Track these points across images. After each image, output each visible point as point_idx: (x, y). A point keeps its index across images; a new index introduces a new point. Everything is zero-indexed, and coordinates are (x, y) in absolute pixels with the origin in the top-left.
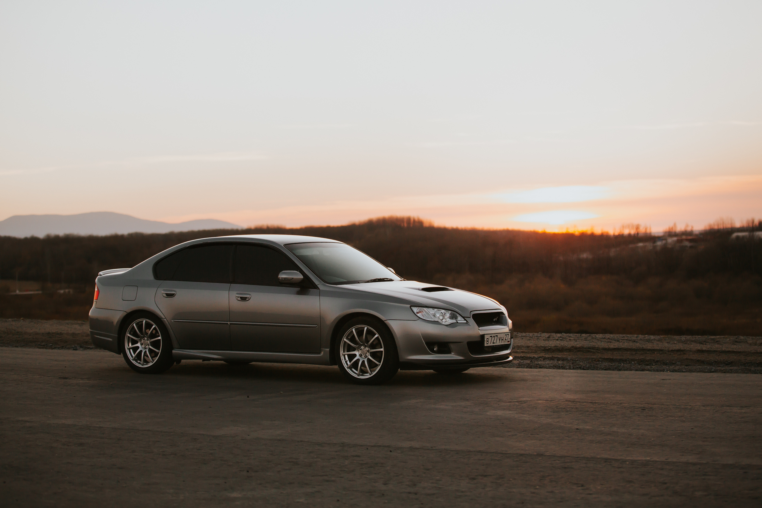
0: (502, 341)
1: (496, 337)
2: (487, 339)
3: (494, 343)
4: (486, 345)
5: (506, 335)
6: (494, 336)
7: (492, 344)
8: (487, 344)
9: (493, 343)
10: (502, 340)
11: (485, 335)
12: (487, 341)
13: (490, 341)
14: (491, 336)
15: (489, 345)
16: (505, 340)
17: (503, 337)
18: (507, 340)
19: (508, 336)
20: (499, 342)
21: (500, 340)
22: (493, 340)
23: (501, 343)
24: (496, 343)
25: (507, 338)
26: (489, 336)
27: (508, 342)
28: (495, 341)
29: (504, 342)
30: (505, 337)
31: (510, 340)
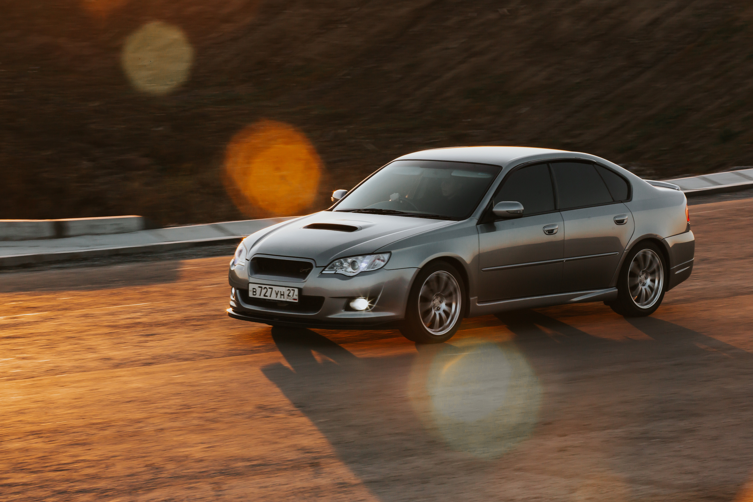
0: (282, 296)
1: (269, 290)
2: (254, 289)
3: (267, 296)
4: (251, 295)
5: (289, 290)
6: (265, 288)
7: (262, 297)
8: (254, 295)
9: (265, 296)
10: (281, 295)
11: (250, 284)
12: (254, 292)
13: (258, 292)
14: (259, 287)
15: (257, 296)
16: (288, 296)
17: (284, 292)
18: (292, 297)
19: (292, 292)
20: (276, 297)
21: (277, 294)
22: (264, 291)
23: (278, 298)
24: (270, 296)
25: (291, 294)
26: (256, 286)
27: (294, 299)
28: (268, 294)
29: (286, 299)
30: (288, 292)
31: (297, 297)
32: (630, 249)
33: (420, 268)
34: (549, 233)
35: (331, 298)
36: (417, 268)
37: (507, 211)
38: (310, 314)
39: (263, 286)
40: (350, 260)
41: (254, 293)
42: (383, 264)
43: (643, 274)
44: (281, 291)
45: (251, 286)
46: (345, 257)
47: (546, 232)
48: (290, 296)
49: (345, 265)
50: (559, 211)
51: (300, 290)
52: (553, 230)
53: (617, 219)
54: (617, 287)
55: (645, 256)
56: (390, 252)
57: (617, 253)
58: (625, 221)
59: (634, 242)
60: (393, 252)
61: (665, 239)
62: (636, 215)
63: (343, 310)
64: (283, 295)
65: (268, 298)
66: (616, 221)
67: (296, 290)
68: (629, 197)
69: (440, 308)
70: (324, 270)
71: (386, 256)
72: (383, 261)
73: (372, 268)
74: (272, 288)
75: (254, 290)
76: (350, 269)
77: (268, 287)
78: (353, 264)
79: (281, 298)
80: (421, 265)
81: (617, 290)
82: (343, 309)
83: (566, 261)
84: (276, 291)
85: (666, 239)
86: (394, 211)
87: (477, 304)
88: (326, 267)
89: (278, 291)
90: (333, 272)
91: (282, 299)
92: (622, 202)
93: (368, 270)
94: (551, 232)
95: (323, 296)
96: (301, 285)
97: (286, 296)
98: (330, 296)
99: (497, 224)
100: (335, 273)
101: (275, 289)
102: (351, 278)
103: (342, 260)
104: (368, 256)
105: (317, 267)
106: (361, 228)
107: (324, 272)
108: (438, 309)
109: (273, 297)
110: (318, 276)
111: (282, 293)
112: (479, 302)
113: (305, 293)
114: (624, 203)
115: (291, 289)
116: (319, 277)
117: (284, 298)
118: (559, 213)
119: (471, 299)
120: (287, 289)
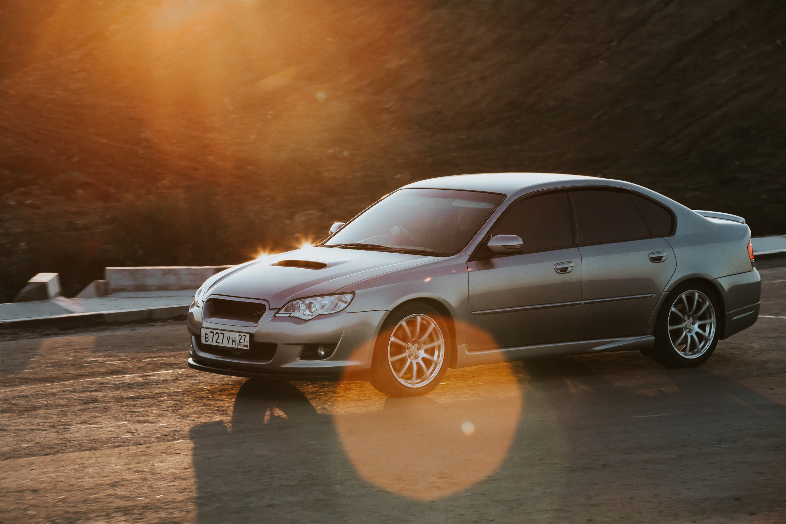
0: (234, 343)
1: (221, 336)
2: (206, 334)
3: (219, 343)
4: (203, 341)
5: (240, 335)
6: (217, 333)
7: (214, 343)
8: (206, 341)
9: (217, 342)
10: (233, 341)
11: (202, 329)
12: (206, 338)
13: (210, 338)
14: (211, 332)
15: (209, 343)
16: (239, 342)
17: (235, 338)
18: (243, 342)
19: (243, 337)
20: (228, 344)
21: (228, 341)
22: (216, 337)
23: (230, 345)
24: (222, 343)
25: (242, 341)
26: (208, 332)
27: (246, 346)
28: (220, 340)
29: (237, 346)
30: (239, 339)
31: (248, 343)
32: (670, 290)
33: (390, 311)
34: (561, 271)
35: (285, 345)
36: (386, 311)
37: (503, 246)
38: (261, 362)
39: (215, 331)
40: (308, 301)
41: (207, 340)
42: (345, 305)
43: (689, 319)
44: (232, 337)
45: (204, 331)
46: (303, 298)
47: (558, 270)
48: (241, 342)
49: (303, 307)
50: (577, 247)
51: (252, 336)
52: (567, 268)
53: (652, 256)
54: (654, 334)
55: (690, 298)
56: (354, 293)
57: (654, 295)
58: (663, 259)
59: (675, 282)
60: (356, 292)
61: (717, 279)
62: (678, 251)
63: (298, 359)
64: (235, 341)
65: (220, 345)
66: (651, 258)
67: (247, 335)
68: (672, 231)
69: (418, 357)
70: (277, 313)
71: (348, 297)
72: (345, 302)
73: (330, 311)
74: (223, 334)
75: (207, 336)
76: (308, 312)
77: (219, 332)
78: (309, 306)
79: (232, 344)
80: (391, 307)
81: (654, 338)
82: (298, 357)
83: (584, 303)
84: (227, 336)
85: (719, 280)
86: (380, 246)
87: (467, 353)
88: (280, 309)
89: (230, 337)
90: (288, 315)
91: (234, 346)
92: (662, 237)
93: (326, 313)
94: (564, 270)
95: (277, 343)
96: (253, 330)
97: (237, 342)
98: (284, 343)
99: (494, 260)
100: (289, 316)
101: (227, 334)
102: (306, 322)
103: (299, 301)
104: (326, 297)
105: (270, 309)
106: (331, 265)
107: (277, 315)
108: (416, 357)
109: (225, 344)
110: (270, 319)
111: (234, 340)
112: (469, 351)
113: (257, 339)
114: (665, 238)
115: (242, 334)
116: (272, 321)
118: (577, 249)
119: (459, 347)
120: (239, 334)
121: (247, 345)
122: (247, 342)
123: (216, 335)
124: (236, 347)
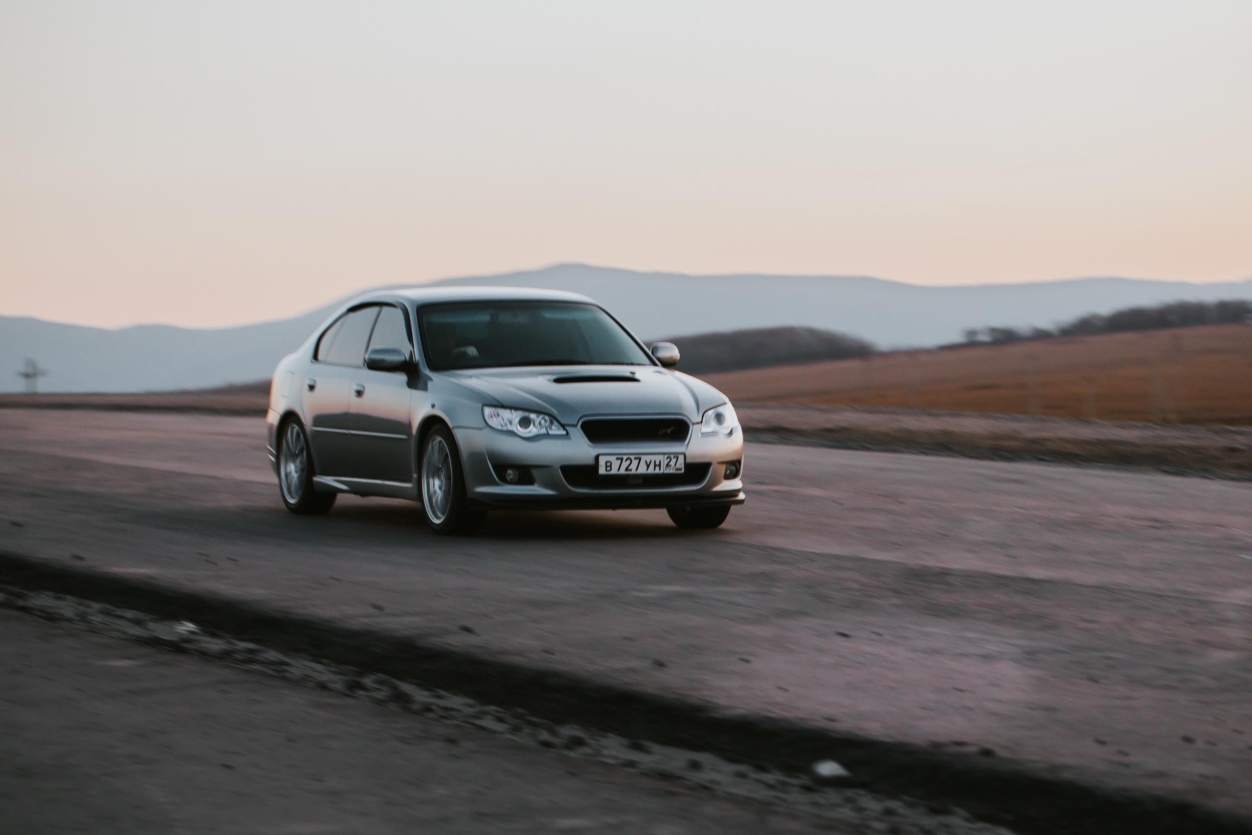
0: (658, 467)
1: (635, 462)
2: (608, 462)
3: (631, 470)
4: (602, 471)
5: (669, 457)
6: (628, 459)
7: (622, 471)
8: (607, 471)
9: (627, 470)
10: (655, 466)
11: (600, 458)
12: (608, 466)
13: (615, 467)
14: (618, 458)
15: (614, 471)
16: (667, 465)
17: (660, 462)
18: (673, 466)
19: (674, 460)
20: (647, 469)
21: (648, 466)
22: (625, 464)
23: (651, 470)
24: (637, 470)
25: (673, 463)
26: (612, 459)
27: (677, 470)
28: (633, 467)
29: (664, 470)
30: (666, 462)
31: (683, 466)
38: (693, 488)
39: (625, 457)
41: (609, 469)
44: (655, 462)
45: (602, 461)
48: (670, 466)
63: (723, 480)
64: (660, 465)
65: (633, 472)
67: (681, 458)
70: (701, 427)
74: (640, 459)
75: (609, 464)
77: (632, 457)
78: (719, 418)
79: (655, 469)
82: (723, 478)
84: (646, 462)
88: (702, 422)
89: (651, 461)
91: (657, 471)
96: (684, 450)
97: (663, 466)
98: (717, 462)
100: (712, 431)
101: (645, 458)
105: (693, 424)
107: (702, 430)
109: (642, 470)
111: (657, 464)
115: (672, 456)
117: (660, 469)
120: (666, 456)
121: (681, 467)
122: (681, 464)
123: (626, 460)
124: (662, 471)
